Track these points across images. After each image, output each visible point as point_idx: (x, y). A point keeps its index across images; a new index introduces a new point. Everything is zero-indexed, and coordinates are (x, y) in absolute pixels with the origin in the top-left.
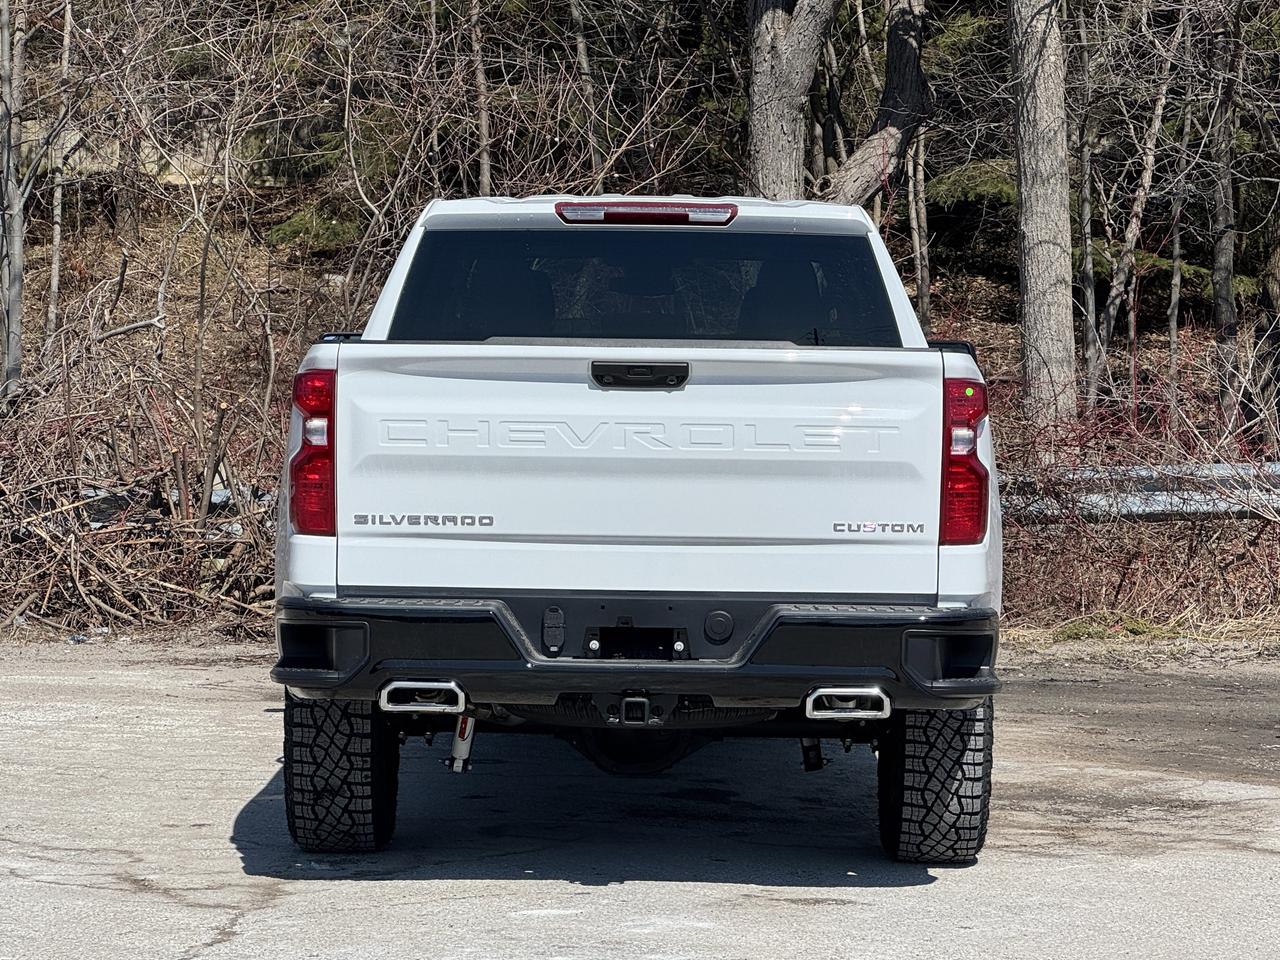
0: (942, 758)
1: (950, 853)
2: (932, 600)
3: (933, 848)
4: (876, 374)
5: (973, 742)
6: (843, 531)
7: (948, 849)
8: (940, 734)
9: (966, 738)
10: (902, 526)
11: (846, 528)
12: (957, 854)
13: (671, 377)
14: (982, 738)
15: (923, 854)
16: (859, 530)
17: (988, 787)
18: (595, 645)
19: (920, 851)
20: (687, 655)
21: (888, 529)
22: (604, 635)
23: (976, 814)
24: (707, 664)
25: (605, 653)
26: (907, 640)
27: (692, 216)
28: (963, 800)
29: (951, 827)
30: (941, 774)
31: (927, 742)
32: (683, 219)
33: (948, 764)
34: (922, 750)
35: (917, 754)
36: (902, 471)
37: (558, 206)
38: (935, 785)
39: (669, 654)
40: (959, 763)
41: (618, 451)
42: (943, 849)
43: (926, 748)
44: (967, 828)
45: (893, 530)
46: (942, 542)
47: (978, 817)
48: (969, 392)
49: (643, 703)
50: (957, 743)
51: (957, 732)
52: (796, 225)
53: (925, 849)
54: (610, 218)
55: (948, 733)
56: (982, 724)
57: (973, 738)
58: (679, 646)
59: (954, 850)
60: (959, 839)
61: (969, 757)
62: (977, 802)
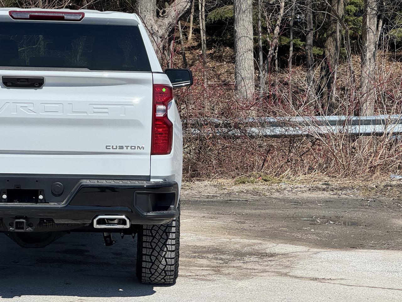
0: (158, 242)
1: (163, 280)
2: (148, 178)
3: (155, 279)
4: (125, 82)
5: (171, 236)
6: (110, 149)
7: (162, 279)
8: (157, 232)
9: (168, 234)
10: (135, 147)
11: (111, 147)
12: (166, 281)
13: (37, 83)
14: (174, 234)
15: (152, 281)
16: (116, 149)
17: (178, 254)
18: (5, 196)
19: (151, 280)
20: (44, 201)
21: (129, 148)
22: (9, 193)
23: (173, 265)
24: (52, 205)
25: (9, 200)
26: (136, 196)
27: (66, 17)
28: (167, 259)
29: (163, 270)
30: (158, 249)
31: (152, 236)
32: (62, 18)
33: (161, 245)
34: (150, 239)
35: (147, 241)
36: (135, 124)
37: (10, 12)
38: (155, 253)
39: (37, 201)
40: (165, 244)
41: (14, 114)
42: (160, 279)
43: (151, 238)
44: (169, 271)
45: (131, 149)
46: (152, 153)
47: (174, 266)
48: (164, 90)
49: (23, 222)
50: (164, 236)
51: (164, 231)
52: (108, 21)
53: (152, 279)
54: (32, 17)
55: (161, 232)
56: (175, 228)
57: (171, 234)
58: (41, 197)
59: (165, 280)
60: (166, 275)
61: (169, 242)
62: (173, 260)
